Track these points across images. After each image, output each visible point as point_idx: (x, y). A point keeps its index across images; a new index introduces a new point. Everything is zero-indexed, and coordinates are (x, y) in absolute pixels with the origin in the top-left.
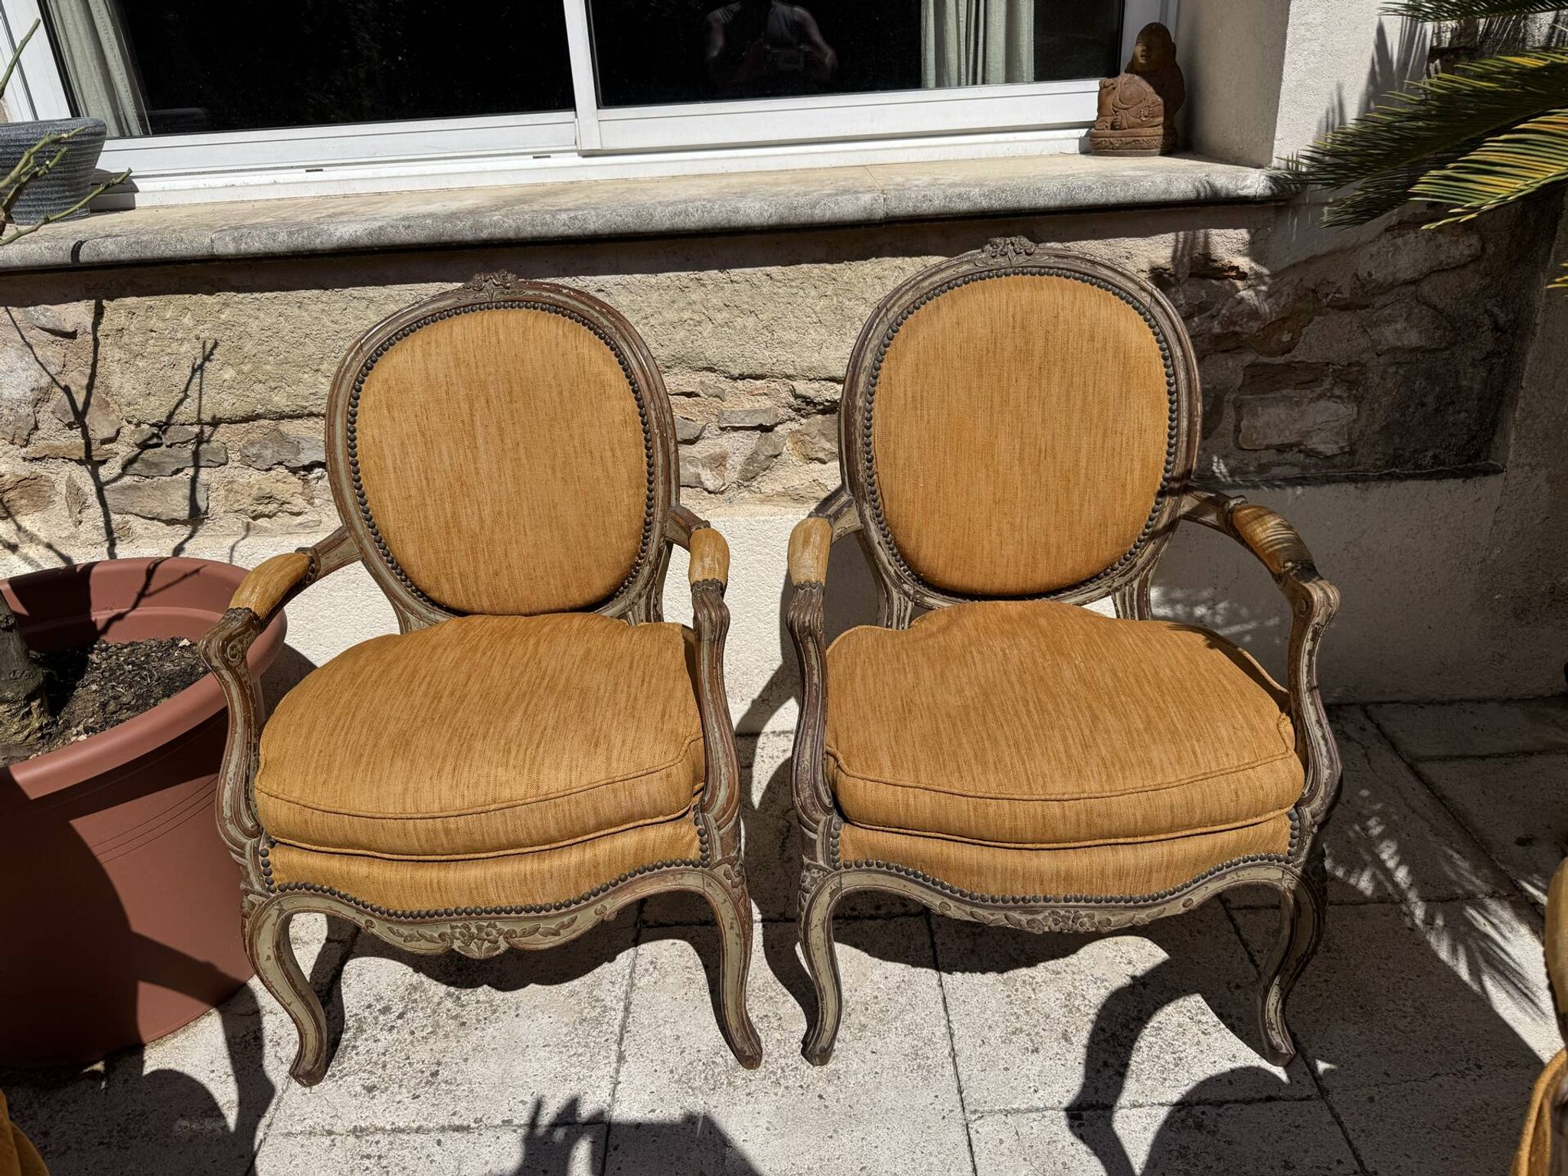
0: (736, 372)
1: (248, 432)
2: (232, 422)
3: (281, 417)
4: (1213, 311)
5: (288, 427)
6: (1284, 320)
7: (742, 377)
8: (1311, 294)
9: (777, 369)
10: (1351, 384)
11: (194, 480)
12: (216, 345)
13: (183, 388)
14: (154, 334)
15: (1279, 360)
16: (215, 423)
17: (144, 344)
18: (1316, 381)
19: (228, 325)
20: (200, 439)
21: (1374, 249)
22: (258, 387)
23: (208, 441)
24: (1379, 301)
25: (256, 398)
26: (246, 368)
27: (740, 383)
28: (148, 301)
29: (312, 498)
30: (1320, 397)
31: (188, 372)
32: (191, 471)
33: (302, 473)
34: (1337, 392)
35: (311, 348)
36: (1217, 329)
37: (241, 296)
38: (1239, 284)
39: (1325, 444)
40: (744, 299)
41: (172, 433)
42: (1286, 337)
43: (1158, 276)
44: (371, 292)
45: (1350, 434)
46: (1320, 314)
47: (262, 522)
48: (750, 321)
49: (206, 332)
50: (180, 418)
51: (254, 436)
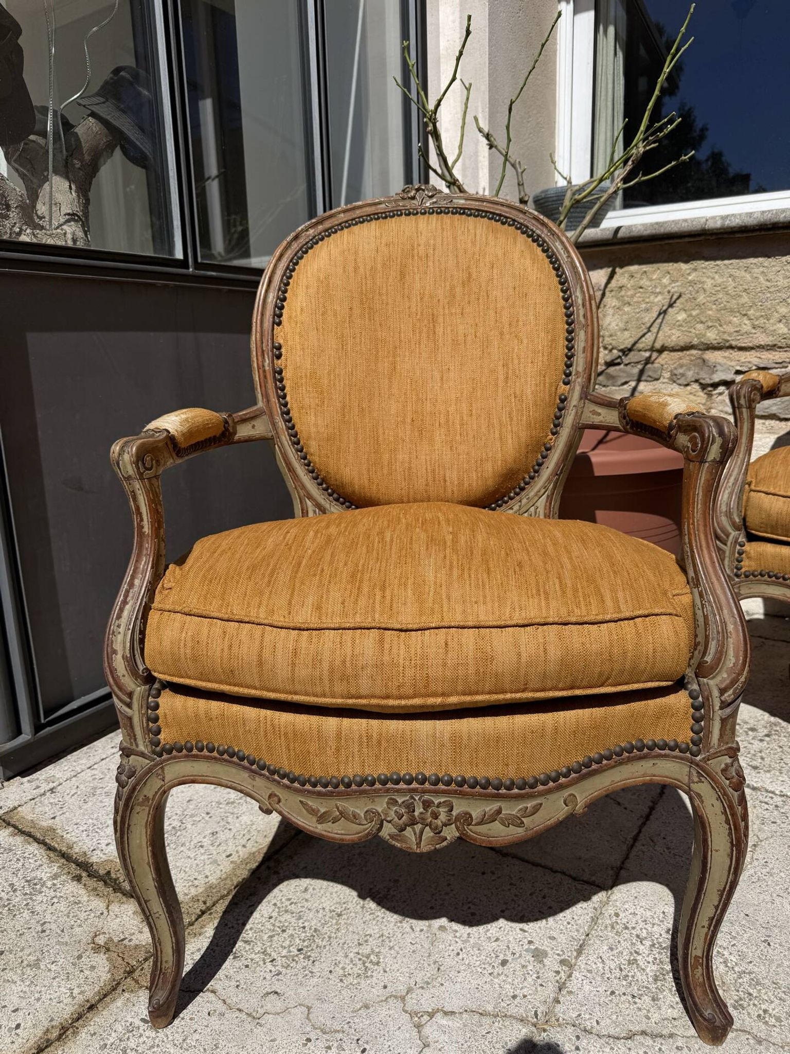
1: (680, 358)
2: (673, 350)
3: (708, 348)
5: (711, 356)
11: (634, 389)
12: (680, 297)
13: (648, 325)
14: (641, 290)
16: (661, 351)
17: (632, 296)
19: (693, 283)
20: (648, 361)
22: (700, 326)
23: (653, 363)
25: (696, 333)
26: (694, 313)
28: (645, 268)
31: (655, 315)
32: (633, 384)
33: (710, 389)
35: (745, 299)
37: (707, 263)
41: (633, 357)
49: (675, 288)
50: (640, 346)
51: (684, 361)
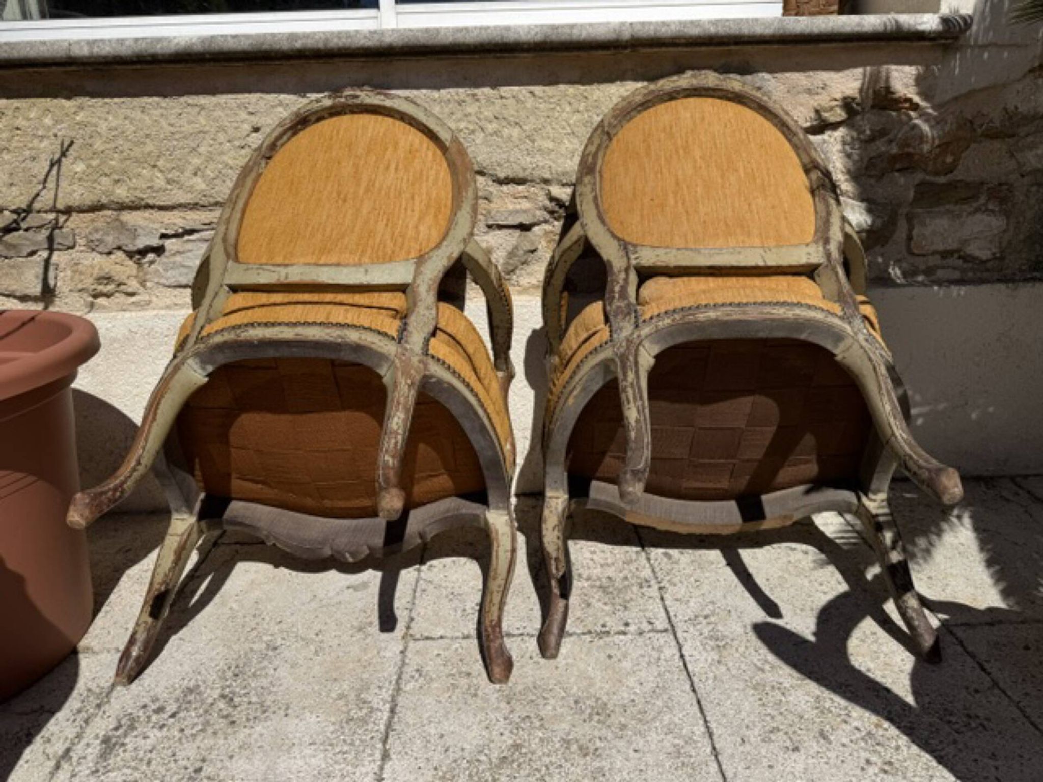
0: (502, 175)
1: (93, 221)
2: (81, 211)
3: (123, 207)
4: (891, 136)
5: (129, 217)
6: (948, 144)
7: (507, 181)
8: (968, 125)
9: (537, 173)
10: (1003, 201)
11: (47, 262)
12: (72, 143)
13: (42, 177)
14: (19, 132)
15: (942, 180)
16: (67, 212)
17: (11, 141)
18: (975, 197)
19: (83, 125)
20: (56, 226)
21: (1019, 87)
22: (104, 180)
23: (61, 228)
24: (1023, 131)
25: (104, 189)
26: (95, 163)
27: (505, 188)
28: (15, 103)
29: (145, 281)
30: (977, 210)
31: (47, 165)
32: (45, 254)
33: (137, 257)
34: (991, 207)
35: (150, 147)
36: (895, 150)
37: (94, 100)
38: (912, 113)
39: (980, 250)
40: (511, 111)
41: (32, 220)
42: (949, 159)
43: (847, 104)
44: (203, 100)
45: (1000, 243)
46: (975, 142)
47: (101, 301)
48: (516, 132)
49: (63, 130)
50: (37, 205)
51: (99, 224)
